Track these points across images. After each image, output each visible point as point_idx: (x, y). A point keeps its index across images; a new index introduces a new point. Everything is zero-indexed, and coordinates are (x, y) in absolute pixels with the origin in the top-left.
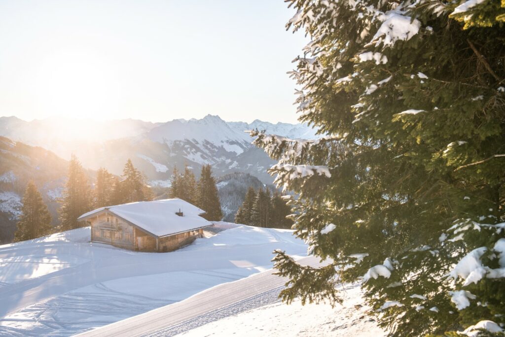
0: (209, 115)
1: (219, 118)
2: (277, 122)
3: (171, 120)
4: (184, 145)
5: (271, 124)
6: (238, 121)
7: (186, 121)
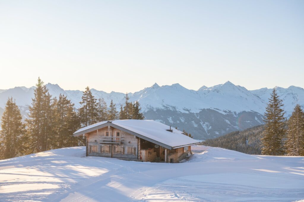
0: (49, 83)
1: (58, 86)
2: (111, 92)
3: (14, 87)
4: (25, 110)
5: (105, 93)
6: (75, 90)
7: (27, 89)
